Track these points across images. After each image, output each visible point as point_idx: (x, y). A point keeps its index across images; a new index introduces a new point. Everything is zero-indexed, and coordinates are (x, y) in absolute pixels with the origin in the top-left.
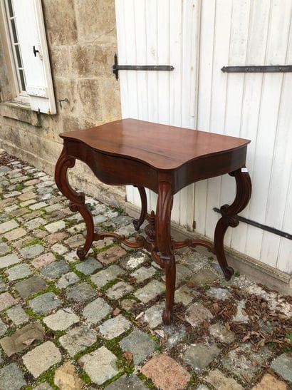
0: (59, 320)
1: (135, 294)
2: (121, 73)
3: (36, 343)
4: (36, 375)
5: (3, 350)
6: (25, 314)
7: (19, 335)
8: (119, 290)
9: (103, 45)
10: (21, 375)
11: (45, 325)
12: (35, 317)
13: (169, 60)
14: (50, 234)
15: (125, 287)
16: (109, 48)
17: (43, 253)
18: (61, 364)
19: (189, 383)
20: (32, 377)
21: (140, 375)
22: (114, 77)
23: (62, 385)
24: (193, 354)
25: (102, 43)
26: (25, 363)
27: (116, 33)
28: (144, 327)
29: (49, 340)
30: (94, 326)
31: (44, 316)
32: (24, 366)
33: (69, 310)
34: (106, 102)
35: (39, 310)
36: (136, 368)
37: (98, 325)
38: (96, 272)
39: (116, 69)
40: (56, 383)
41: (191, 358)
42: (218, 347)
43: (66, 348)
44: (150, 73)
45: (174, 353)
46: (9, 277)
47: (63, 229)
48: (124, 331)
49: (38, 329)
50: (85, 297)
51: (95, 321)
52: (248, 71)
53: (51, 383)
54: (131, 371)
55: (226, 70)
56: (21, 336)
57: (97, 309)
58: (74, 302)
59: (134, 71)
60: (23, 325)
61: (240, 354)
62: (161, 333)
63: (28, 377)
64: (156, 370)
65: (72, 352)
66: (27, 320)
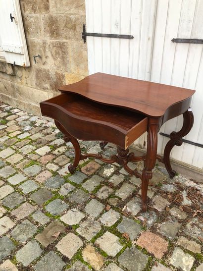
0: (71, 218)
1: (116, 194)
2: (88, 38)
3: (61, 235)
4: (70, 257)
5: (40, 244)
6: (46, 216)
7: (48, 231)
8: (105, 192)
9: (72, 16)
10: (60, 259)
11: (63, 222)
12: (54, 218)
13: (130, 31)
14: (41, 156)
15: (108, 190)
16: (78, 19)
17: (41, 171)
18: (84, 247)
19: (169, 247)
20: (68, 258)
21: (137, 247)
22: (82, 41)
23: (90, 260)
24: (165, 229)
25: (72, 14)
26: (59, 249)
27: (84, 8)
28: (129, 215)
29: (70, 232)
30: (96, 219)
31: (59, 216)
32: (59, 252)
33: (75, 210)
34: (75, 59)
35: (55, 212)
36: (133, 242)
37: (98, 218)
38: (84, 181)
39: (85, 35)
40: (85, 260)
41: (164, 231)
42: (179, 222)
43: (83, 236)
44: (113, 40)
45: (153, 229)
46: (23, 191)
47: (49, 152)
48: (117, 220)
49: (59, 226)
50: (83, 199)
51: (96, 215)
52: (192, 43)
53: (82, 261)
54: (131, 245)
55: (175, 41)
56: (49, 232)
57: (94, 208)
58: (77, 204)
59: (101, 38)
60: (47, 224)
61: (193, 225)
62: (142, 218)
63: (65, 259)
64: (146, 242)
65: (89, 238)
66: (49, 220)
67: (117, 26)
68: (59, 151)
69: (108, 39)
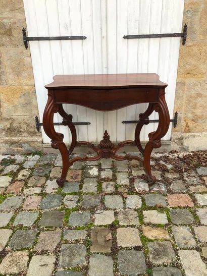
0: (103, 219)
1: (118, 183)
2: (31, 43)
3: (114, 234)
4: (140, 244)
5: (102, 253)
6: (79, 231)
7: (97, 240)
8: (109, 186)
9: (5, 21)
10: (134, 252)
11: (101, 226)
12: (88, 227)
13: (82, 32)
14: (6, 188)
15: (110, 184)
16: (14, 23)
17: (24, 200)
18: (141, 231)
19: (191, 197)
20: (140, 246)
21: (173, 208)
23: (156, 237)
24: (177, 188)
25: (5, 18)
26: (124, 246)
27: (23, 11)
28: (145, 192)
29: (116, 228)
30: (125, 208)
31: (91, 224)
32: (126, 247)
33: (99, 211)
35: (84, 223)
36: (168, 207)
37: (125, 206)
38: (81, 187)
39: (26, 40)
40: (153, 239)
41: (177, 190)
42: (179, 180)
43: (131, 224)
44: (64, 42)
45: (170, 192)
47: (12, 180)
48: (141, 200)
49: (100, 230)
50: (98, 200)
51: (122, 205)
53: (151, 241)
54: (169, 210)
55: (126, 37)
56: (98, 240)
57: (113, 202)
58: (96, 206)
59: (47, 41)
60: (89, 235)
61: (187, 177)
62: (155, 189)
63: (137, 249)
64: (175, 202)
65: (137, 223)
66: (86, 232)
67: (67, 28)
68: (23, 175)
69: (58, 42)
